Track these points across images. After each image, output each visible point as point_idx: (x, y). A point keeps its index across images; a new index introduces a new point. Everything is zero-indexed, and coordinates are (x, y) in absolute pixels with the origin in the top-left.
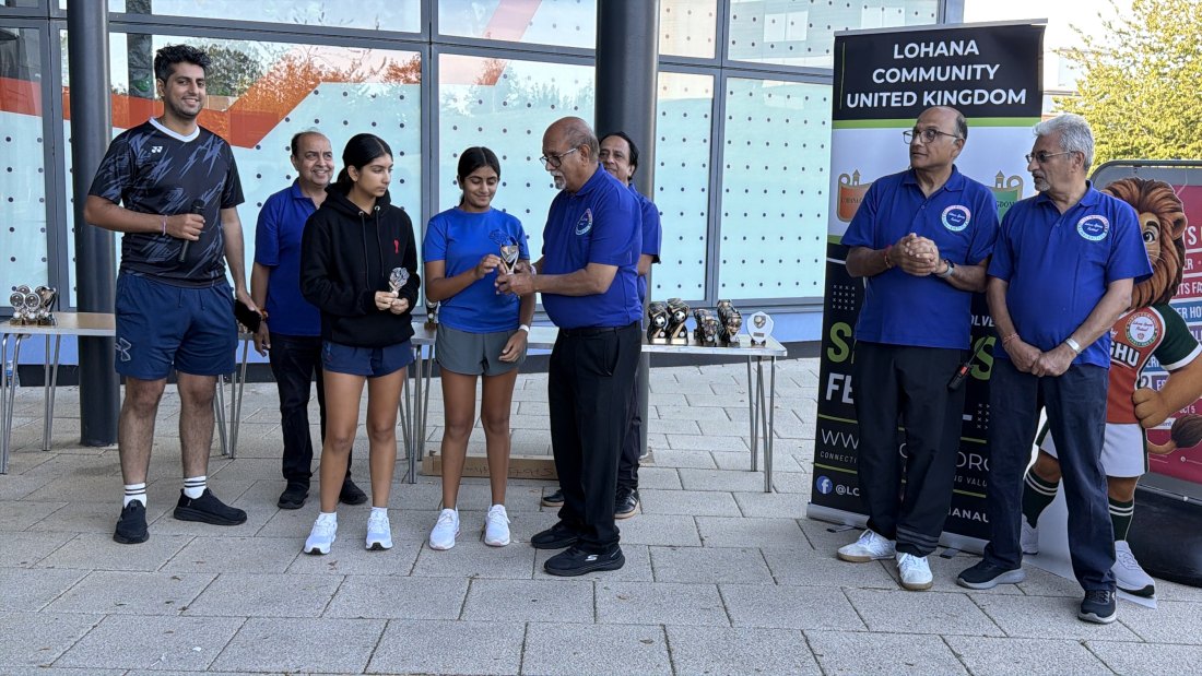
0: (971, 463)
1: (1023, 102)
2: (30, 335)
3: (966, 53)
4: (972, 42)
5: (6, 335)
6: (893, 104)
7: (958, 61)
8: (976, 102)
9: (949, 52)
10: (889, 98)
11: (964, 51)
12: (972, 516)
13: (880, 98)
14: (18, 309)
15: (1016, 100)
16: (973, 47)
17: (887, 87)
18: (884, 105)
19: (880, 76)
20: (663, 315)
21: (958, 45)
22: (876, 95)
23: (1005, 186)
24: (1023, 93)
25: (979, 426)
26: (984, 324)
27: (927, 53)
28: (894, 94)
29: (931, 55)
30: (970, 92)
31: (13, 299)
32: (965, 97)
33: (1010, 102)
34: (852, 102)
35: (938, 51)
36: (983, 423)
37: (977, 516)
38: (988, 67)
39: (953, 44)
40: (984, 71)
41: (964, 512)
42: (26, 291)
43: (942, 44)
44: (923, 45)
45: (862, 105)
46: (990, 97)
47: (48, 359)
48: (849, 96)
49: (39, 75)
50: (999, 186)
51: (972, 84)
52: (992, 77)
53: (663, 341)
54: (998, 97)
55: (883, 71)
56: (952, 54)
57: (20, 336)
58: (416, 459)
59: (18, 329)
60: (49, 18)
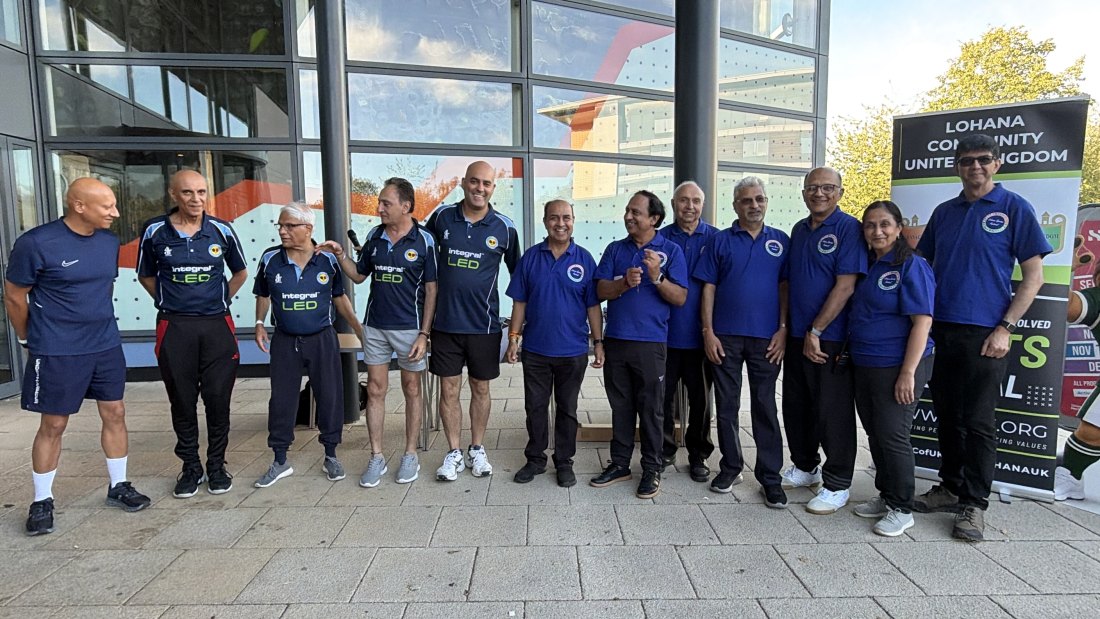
0: (1020, 431)
1: (1065, 159)
3: (1013, 126)
4: (1018, 117)
6: (946, 166)
7: (1005, 131)
8: (1023, 161)
9: (996, 124)
10: (943, 162)
11: (1011, 124)
12: (1021, 469)
13: (935, 163)
15: (1059, 158)
16: (1019, 121)
17: (940, 154)
18: (938, 166)
19: (933, 146)
21: (1005, 120)
22: (931, 160)
23: (1051, 223)
24: (1065, 153)
25: (1028, 403)
26: (1033, 326)
27: (976, 128)
28: (947, 158)
29: (980, 128)
30: (1017, 154)
32: (1013, 158)
33: (1053, 160)
34: (910, 165)
35: (987, 126)
36: (1032, 401)
37: (1025, 470)
38: (1033, 135)
39: (1000, 120)
40: (1030, 139)
41: (1014, 466)
43: (990, 120)
44: (972, 121)
45: (918, 168)
46: (1034, 157)
48: (907, 162)
49: (291, 181)
50: (1045, 222)
51: (1019, 148)
52: (1036, 142)
54: (1042, 156)
55: (937, 142)
56: (999, 127)
60: (297, 144)
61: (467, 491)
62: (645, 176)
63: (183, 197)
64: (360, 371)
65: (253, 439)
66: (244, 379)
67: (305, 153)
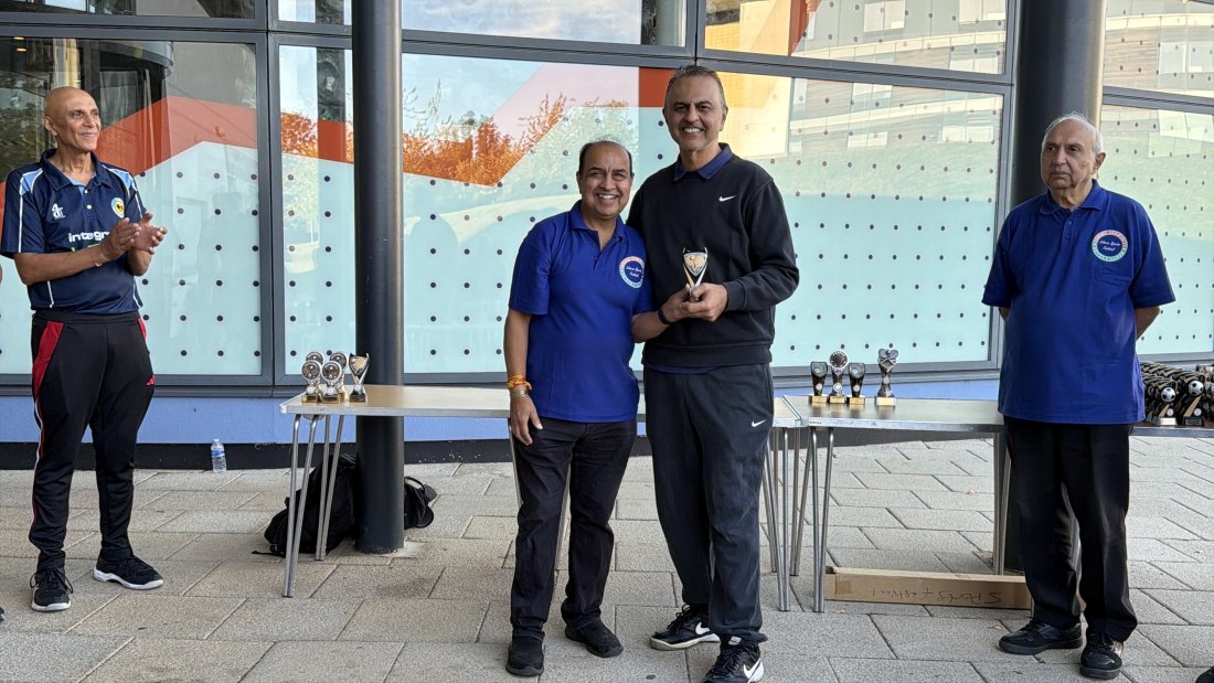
2: (323, 416)
5: (298, 416)
14: (312, 382)
20: (1173, 386)
31: (306, 368)
42: (320, 360)
47: (326, 437)
49: (252, 103)
53: (1172, 421)
57: (316, 417)
58: (788, 573)
59: (314, 408)
60: (268, 32)
61: (650, 677)
62: (937, 108)
63: (71, 121)
64: (407, 462)
65: (215, 577)
66: (154, 472)
67: (281, 47)
